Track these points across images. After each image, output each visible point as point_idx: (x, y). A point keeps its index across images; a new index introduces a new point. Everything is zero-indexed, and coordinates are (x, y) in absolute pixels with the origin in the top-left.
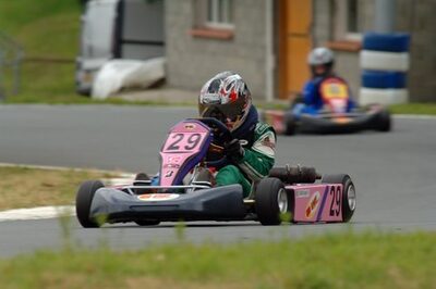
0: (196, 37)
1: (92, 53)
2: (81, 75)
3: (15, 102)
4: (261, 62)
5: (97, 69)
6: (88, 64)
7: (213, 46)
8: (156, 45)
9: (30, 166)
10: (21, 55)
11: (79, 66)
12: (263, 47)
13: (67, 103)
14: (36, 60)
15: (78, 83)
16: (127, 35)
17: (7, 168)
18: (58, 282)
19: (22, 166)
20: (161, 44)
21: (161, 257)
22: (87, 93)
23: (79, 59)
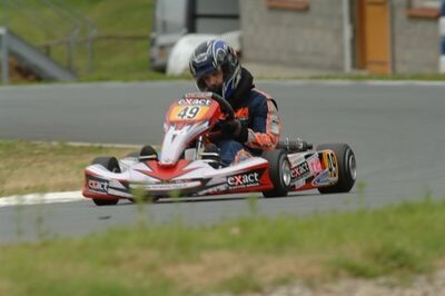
0: (272, 8)
1: (165, 28)
2: (155, 52)
3: (89, 80)
4: (339, 31)
5: (172, 45)
7: (288, 17)
8: (231, 18)
9: (104, 145)
10: (94, 33)
11: (153, 42)
12: (341, 17)
13: (141, 80)
14: (109, 37)
15: (153, 60)
16: (201, 10)
17: (81, 147)
18: (132, 258)
19: (97, 145)
20: (236, 17)
21: (235, 231)
22: (162, 70)
23: (153, 35)
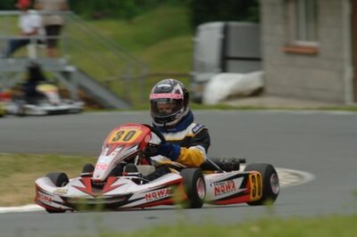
0: (289, 53)
5: (207, 81)
6: (200, 77)
7: (302, 60)
8: (254, 61)
11: (192, 79)
15: (192, 93)
20: (258, 60)
22: (199, 101)
